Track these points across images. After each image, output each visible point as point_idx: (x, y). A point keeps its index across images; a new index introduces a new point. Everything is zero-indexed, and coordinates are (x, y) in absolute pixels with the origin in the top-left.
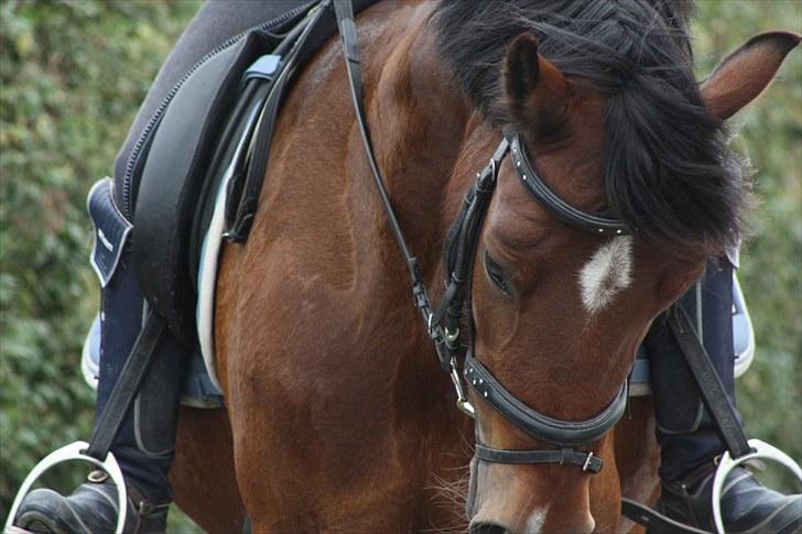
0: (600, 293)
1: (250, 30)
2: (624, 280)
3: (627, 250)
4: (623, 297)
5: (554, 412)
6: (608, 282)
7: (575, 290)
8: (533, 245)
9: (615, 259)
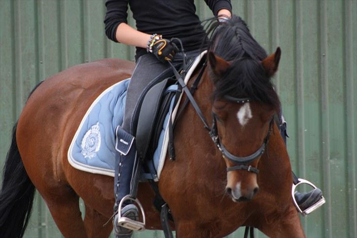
0: (244, 120)
1: (169, 78)
2: (250, 116)
3: (249, 107)
4: (251, 121)
5: (238, 155)
6: (246, 117)
7: (237, 120)
8: (223, 108)
9: (246, 110)
